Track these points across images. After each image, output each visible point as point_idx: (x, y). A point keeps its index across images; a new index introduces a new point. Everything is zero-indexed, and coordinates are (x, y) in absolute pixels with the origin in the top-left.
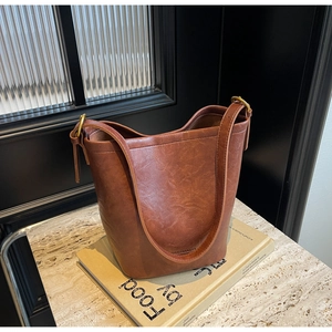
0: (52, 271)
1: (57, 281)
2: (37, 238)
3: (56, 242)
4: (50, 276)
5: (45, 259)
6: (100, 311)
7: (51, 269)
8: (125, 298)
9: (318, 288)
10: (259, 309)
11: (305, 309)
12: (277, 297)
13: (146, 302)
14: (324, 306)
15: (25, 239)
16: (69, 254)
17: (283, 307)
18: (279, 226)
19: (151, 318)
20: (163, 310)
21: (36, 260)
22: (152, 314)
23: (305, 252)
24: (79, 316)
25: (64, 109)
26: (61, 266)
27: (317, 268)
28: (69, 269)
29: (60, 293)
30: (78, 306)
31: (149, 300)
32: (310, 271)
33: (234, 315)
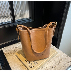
0: (9, 58)
1: (10, 60)
3: (9, 51)
4: (9, 59)
5: (7, 55)
6: (21, 66)
7: (9, 57)
8: (26, 63)
9: (65, 59)
10: (53, 64)
11: (62, 63)
12: (57, 61)
13: (30, 64)
14: (66, 62)
16: (13, 54)
17: (58, 63)
19: (31, 68)
20: (34, 66)
21: (5, 55)
22: (31, 67)
24: (16, 67)
25: (10, 22)
26: (11, 56)
27: (64, 55)
28: (13, 57)
29: (11, 62)
30: (16, 65)
31: (31, 64)
32: (63, 56)
33: (49, 65)
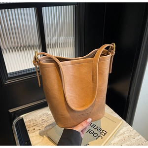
0: (34, 134)
1: (35, 139)
2: (28, 120)
3: (35, 122)
5: (31, 129)
15: (22, 120)
16: (40, 127)
18: (125, 119)
21: (27, 129)
23: (134, 130)
26: (37, 132)
32: (136, 139)
